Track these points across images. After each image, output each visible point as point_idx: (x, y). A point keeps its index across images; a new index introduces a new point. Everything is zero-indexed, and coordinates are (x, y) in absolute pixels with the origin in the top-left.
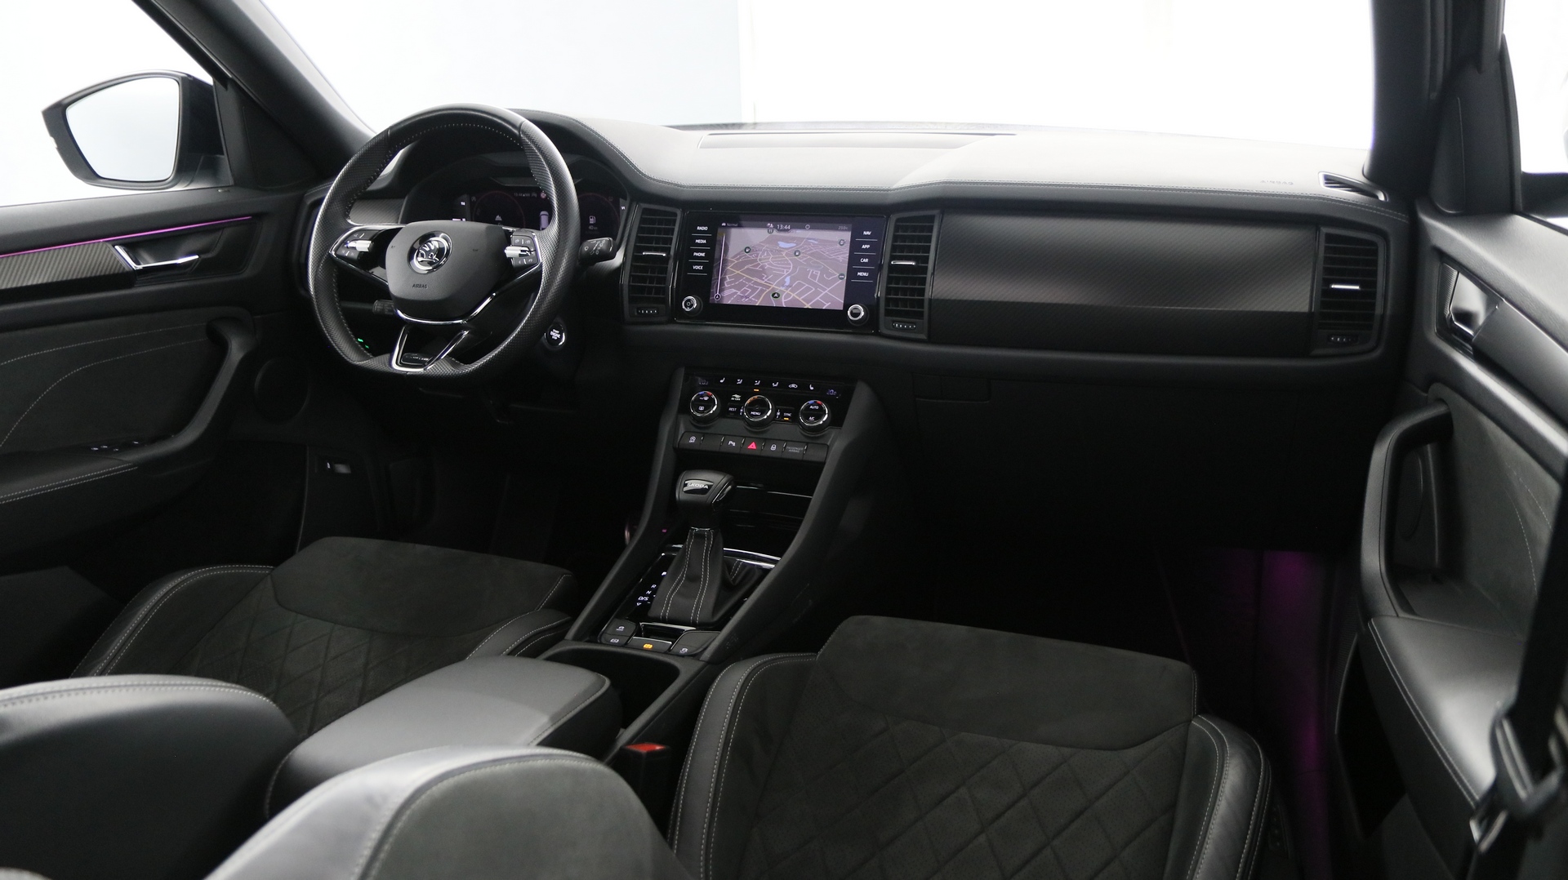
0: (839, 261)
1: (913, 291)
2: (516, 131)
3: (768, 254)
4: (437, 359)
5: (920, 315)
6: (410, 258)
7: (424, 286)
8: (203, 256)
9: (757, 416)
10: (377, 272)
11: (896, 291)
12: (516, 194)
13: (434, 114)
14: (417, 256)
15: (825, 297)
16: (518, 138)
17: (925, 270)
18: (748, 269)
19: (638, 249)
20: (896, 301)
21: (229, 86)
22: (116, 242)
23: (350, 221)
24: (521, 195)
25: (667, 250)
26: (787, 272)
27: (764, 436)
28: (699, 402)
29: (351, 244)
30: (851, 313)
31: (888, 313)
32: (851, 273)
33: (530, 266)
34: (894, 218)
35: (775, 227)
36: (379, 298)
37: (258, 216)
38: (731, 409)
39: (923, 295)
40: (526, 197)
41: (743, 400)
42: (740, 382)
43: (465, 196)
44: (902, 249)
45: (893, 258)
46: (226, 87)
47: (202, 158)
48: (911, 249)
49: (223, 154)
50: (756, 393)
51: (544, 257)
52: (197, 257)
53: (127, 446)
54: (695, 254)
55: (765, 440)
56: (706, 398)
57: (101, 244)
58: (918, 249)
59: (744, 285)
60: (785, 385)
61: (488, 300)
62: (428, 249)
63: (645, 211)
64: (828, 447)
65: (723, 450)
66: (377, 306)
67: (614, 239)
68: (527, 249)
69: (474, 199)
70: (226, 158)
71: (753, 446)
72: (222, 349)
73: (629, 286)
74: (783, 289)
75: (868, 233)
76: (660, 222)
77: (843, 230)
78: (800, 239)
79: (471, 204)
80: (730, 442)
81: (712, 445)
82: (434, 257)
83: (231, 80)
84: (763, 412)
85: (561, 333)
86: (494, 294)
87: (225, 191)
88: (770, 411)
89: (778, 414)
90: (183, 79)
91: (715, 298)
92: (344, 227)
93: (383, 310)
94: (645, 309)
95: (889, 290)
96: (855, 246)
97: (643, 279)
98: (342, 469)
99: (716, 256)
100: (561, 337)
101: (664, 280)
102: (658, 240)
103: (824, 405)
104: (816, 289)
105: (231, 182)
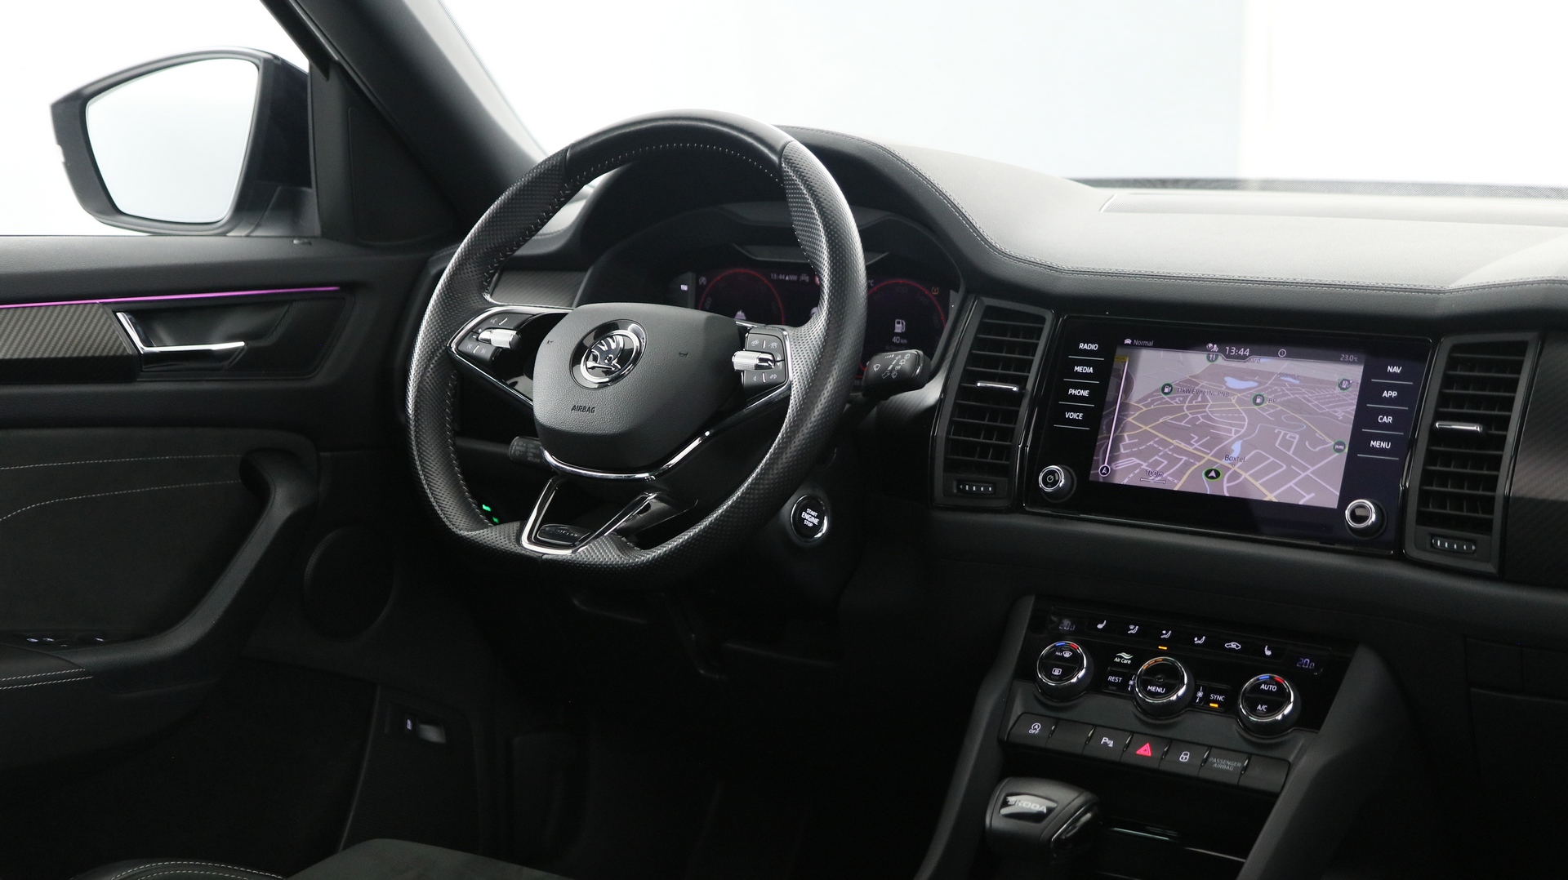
0: (1336, 418)
1: (1475, 481)
2: (774, 158)
3: (1204, 399)
4: (597, 537)
5: (1485, 527)
6: (575, 360)
7: (590, 410)
8: (255, 344)
9: (1157, 695)
10: (522, 382)
11: (1443, 478)
12: (774, 276)
13: (644, 126)
14: (587, 359)
15: (1306, 484)
16: (778, 170)
17: (1500, 442)
18: (1164, 423)
19: (970, 376)
20: (1441, 499)
21: (333, 75)
22: (119, 306)
23: (488, 297)
24: (781, 277)
25: (1021, 381)
26: (1237, 432)
27: (1169, 734)
28: (1053, 660)
29: (484, 335)
30: (1353, 513)
31: (1423, 519)
32: (1359, 440)
33: (771, 387)
34: (1447, 343)
35: (1222, 351)
36: (522, 435)
37: (350, 288)
38: (1111, 679)
39: (1494, 489)
40: (789, 281)
41: (1137, 662)
42: (1134, 630)
43: (690, 275)
44: (1460, 401)
45: (1439, 416)
46: (326, 74)
47: (279, 189)
48: (1477, 402)
49: (309, 185)
50: (1162, 653)
51: (797, 373)
52: (241, 344)
53: (87, 642)
54: (1072, 391)
55: (1171, 741)
56: (1067, 655)
57: (96, 306)
58: (1491, 403)
59: (1156, 452)
60: (1215, 644)
61: (696, 443)
62: (605, 348)
63: (990, 311)
64: (1289, 763)
65: (1091, 751)
66: (517, 445)
67: (929, 353)
68: (770, 357)
69: (703, 280)
70: (315, 193)
71: (1145, 750)
72: (260, 498)
73: (947, 439)
74: (1225, 462)
75: (1396, 370)
76: (1015, 332)
77: (1349, 362)
78: (1266, 375)
79: (698, 290)
80: (1105, 740)
81: (1070, 741)
82: (614, 362)
83: (338, 64)
84: (1171, 689)
85: (820, 518)
86: (707, 434)
87: (304, 244)
88: (1184, 687)
89: (1200, 694)
90: (266, 61)
91: (1098, 473)
92: (477, 305)
93: (526, 453)
94: (971, 482)
95: (1427, 477)
96: (1368, 392)
97: (975, 431)
98: (432, 734)
99: (1109, 398)
100: (821, 523)
101: (1008, 434)
102: (1007, 363)
103: (1286, 684)
104: (1289, 466)
105: (317, 231)
